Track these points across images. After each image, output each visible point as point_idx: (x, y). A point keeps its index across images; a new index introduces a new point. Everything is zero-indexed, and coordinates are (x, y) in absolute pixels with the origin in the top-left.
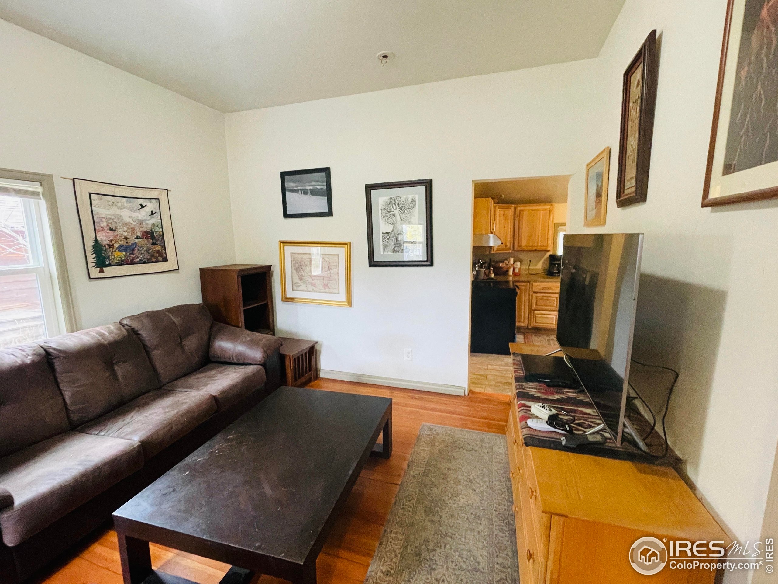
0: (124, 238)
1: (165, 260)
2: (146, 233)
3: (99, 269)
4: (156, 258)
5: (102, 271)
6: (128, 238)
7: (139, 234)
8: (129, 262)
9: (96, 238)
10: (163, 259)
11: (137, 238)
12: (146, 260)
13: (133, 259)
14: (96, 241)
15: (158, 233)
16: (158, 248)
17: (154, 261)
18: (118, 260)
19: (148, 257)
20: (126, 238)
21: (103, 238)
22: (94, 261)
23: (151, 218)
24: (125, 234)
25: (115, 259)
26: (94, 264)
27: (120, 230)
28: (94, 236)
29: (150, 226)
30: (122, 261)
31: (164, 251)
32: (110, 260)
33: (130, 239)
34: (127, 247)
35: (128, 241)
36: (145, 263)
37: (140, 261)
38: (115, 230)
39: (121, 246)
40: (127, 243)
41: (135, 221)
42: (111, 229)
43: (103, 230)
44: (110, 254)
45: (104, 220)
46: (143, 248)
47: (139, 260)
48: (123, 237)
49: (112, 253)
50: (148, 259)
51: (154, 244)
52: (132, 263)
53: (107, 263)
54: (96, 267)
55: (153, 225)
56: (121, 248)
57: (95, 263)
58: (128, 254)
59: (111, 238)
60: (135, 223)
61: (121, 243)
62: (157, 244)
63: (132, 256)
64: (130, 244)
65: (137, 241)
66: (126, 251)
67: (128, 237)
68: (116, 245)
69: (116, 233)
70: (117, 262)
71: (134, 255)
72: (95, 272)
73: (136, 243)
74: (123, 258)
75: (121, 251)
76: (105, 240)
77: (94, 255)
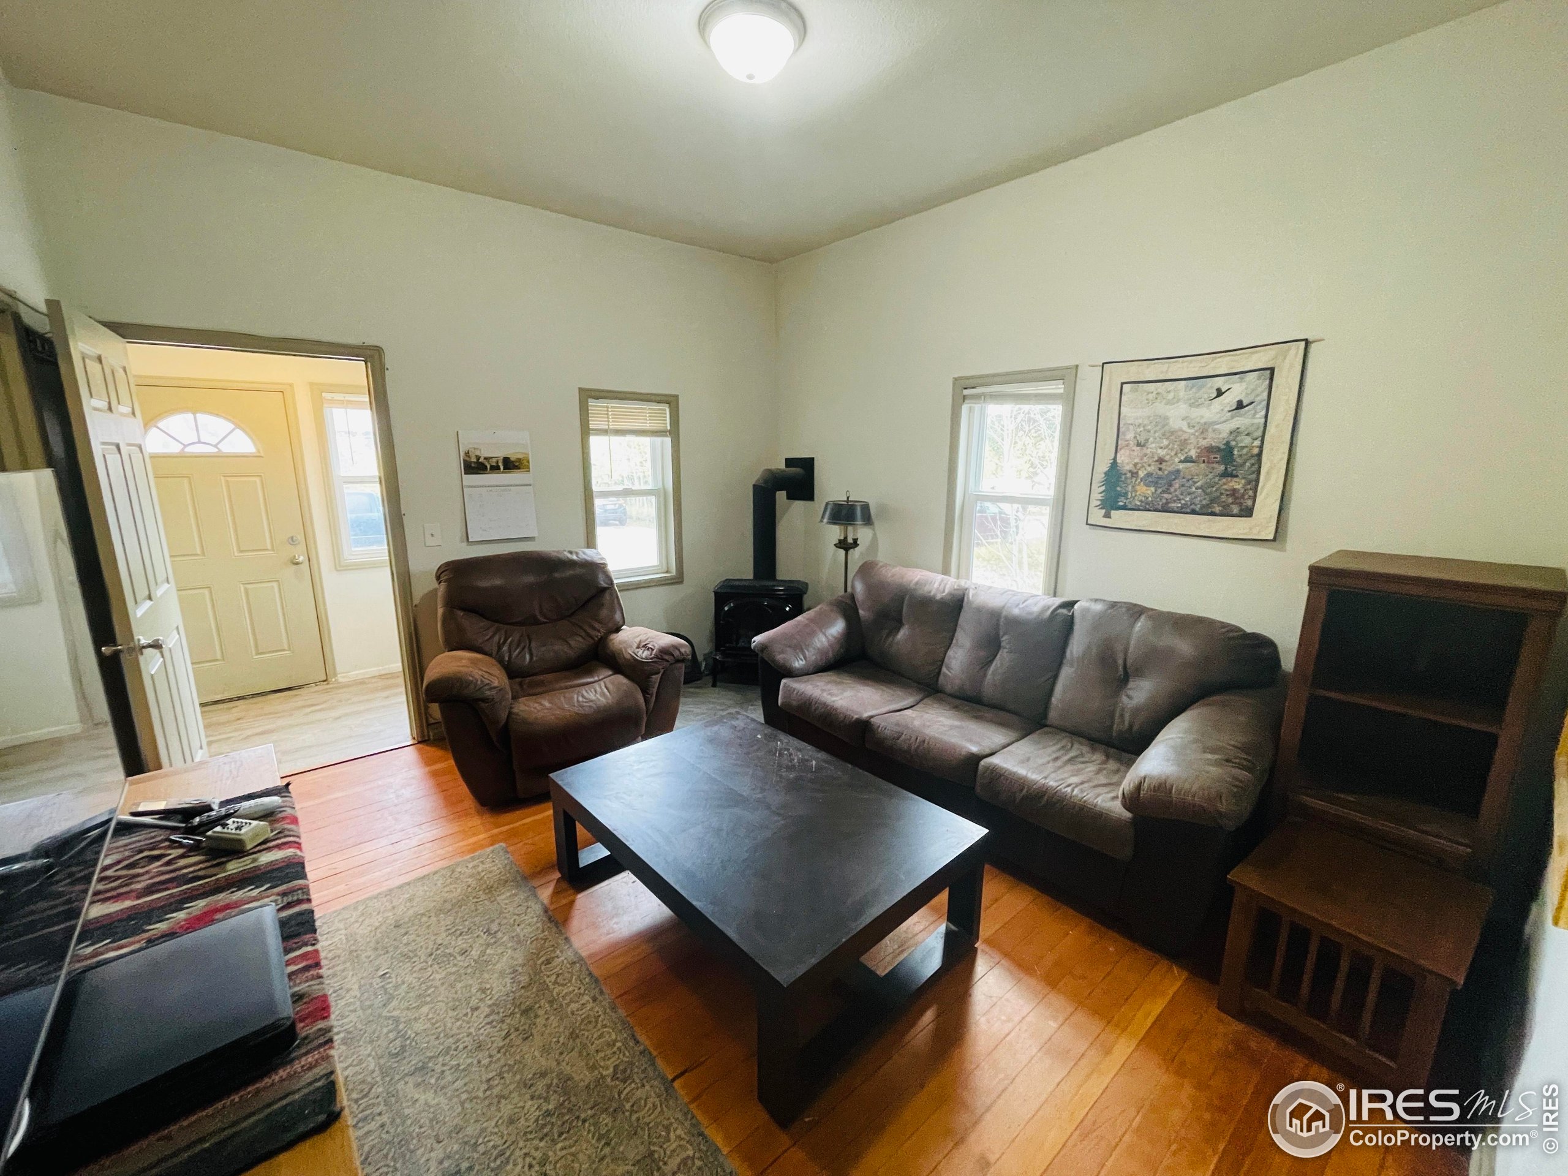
0: (1157, 461)
1: (1248, 512)
2: (1210, 449)
3: (1103, 511)
4: (1226, 506)
5: (1107, 516)
6: (1166, 461)
7: (1193, 453)
8: (1160, 507)
9: (1115, 459)
10: (1241, 510)
11: (1188, 460)
12: (1197, 508)
13: (1167, 503)
14: (1114, 463)
15: (1245, 451)
16: (1237, 484)
17: (1218, 512)
18: (1141, 501)
19: (1204, 502)
20: (1161, 461)
21: (1125, 460)
22: (1099, 497)
23: (1232, 417)
24: (1162, 453)
25: (1136, 498)
26: (1099, 503)
27: (1154, 445)
28: (1113, 456)
29: (1225, 435)
30: (1147, 503)
31: (1251, 493)
32: (1127, 499)
33: (1168, 463)
34: (1159, 478)
35: (1163, 466)
36: (1194, 512)
37: (1182, 508)
38: (1144, 446)
39: (1149, 475)
40: (1160, 469)
41: (1194, 427)
42: (1139, 445)
43: (1127, 446)
44: (1130, 488)
45: (1131, 427)
46: (1195, 483)
47: (1180, 505)
48: (1156, 458)
49: (1133, 487)
50: (1203, 506)
51: (1225, 474)
52: (1165, 509)
53: (1121, 504)
54: (1101, 508)
55: (1236, 432)
56: (1151, 480)
57: (1101, 500)
58: (1160, 490)
59: (1137, 460)
60: (1192, 431)
61: (1149, 469)
62: (1237, 476)
63: (1166, 496)
64: (1166, 472)
65: (1181, 466)
66: (1155, 484)
67: (1167, 458)
68: (1141, 474)
69: (1145, 450)
70: (1139, 503)
71: (1170, 493)
72: (1097, 516)
73: (1178, 471)
74: (1150, 499)
75: (1147, 485)
76: (1128, 464)
77: (1103, 488)
